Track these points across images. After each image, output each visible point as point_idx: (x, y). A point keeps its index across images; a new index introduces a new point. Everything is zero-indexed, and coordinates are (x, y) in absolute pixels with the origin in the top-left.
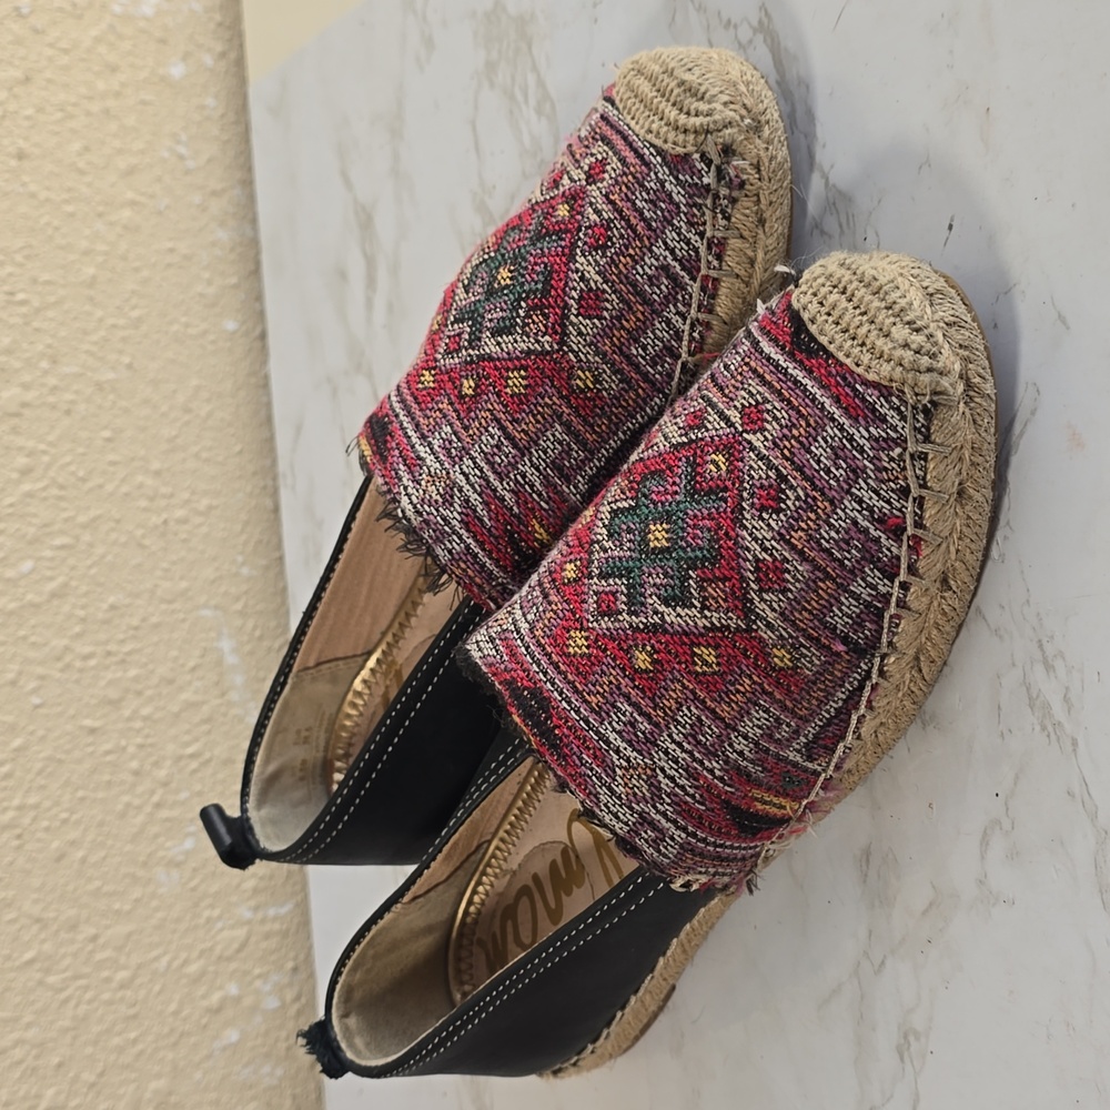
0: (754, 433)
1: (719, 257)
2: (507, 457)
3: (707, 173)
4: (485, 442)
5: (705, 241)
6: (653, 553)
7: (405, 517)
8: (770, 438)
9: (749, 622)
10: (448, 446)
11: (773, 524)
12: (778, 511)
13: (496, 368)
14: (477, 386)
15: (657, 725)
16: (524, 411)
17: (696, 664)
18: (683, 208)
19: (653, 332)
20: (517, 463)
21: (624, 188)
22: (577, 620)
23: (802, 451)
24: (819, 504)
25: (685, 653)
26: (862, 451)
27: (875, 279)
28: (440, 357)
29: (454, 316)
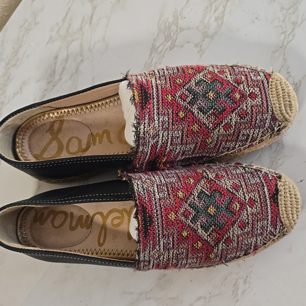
0: (250, 207)
1: (259, 143)
2: (177, 142)
3: (277, 127)
4: (175, 134)
5: (261, 138)
6: (207, 213)
7: (139, 131)
8: (252, 212)
9: (215, 245)
10: (164, 123)
11: (239, 232)
12: (242, 230)
13: (193, 118)
14: (184, 117)
15: (173, 248)
16: (191, 136)
17: (195, 244)
18: (265, 129)
19: (231, 143)
21: (258, 110)
22: (176, 210)
23: (256, 221)
24: (250, 234)
25: (196, 240)
26: (267, 231)
27: (298, 199)
28: (177, 96)
29: (188, 88)
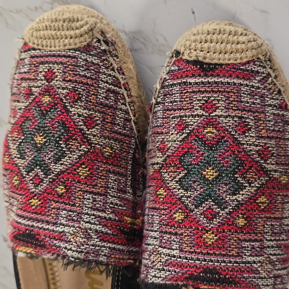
0: (215, 111)
1: (123, 74)
2: (101, 202)
3: (100, 45)
4: (88, 203)
5: (116, 71)
6: (214, 181)
7: (76, 259)
8: (223, 108)
9: (267, 175)
10: (70, 218)
11: (252, 135)
12: (249, 129)
13: (69, 173)
14: (65, 187)
15: (261, 240)
16: (95, 179)
17: (260, 206)
18: (101, 64)
19: (118, 117)
20: (106, 201)
21: (70, 72)
22: (202, 230)
23: (239, 103)
24: (259, 116)
25: (254, 206)
26: (259, 88)
27: (216, 30)
28: (34, 190)
29: (25, 171)
